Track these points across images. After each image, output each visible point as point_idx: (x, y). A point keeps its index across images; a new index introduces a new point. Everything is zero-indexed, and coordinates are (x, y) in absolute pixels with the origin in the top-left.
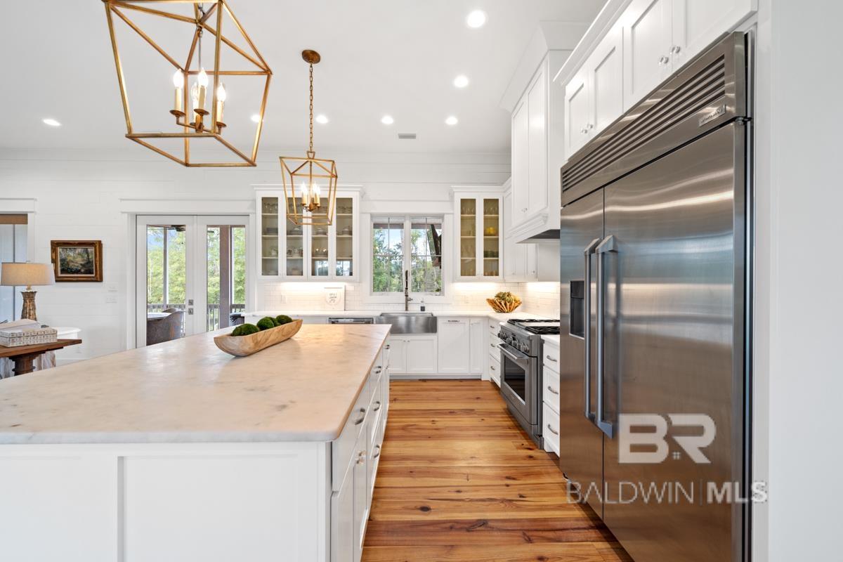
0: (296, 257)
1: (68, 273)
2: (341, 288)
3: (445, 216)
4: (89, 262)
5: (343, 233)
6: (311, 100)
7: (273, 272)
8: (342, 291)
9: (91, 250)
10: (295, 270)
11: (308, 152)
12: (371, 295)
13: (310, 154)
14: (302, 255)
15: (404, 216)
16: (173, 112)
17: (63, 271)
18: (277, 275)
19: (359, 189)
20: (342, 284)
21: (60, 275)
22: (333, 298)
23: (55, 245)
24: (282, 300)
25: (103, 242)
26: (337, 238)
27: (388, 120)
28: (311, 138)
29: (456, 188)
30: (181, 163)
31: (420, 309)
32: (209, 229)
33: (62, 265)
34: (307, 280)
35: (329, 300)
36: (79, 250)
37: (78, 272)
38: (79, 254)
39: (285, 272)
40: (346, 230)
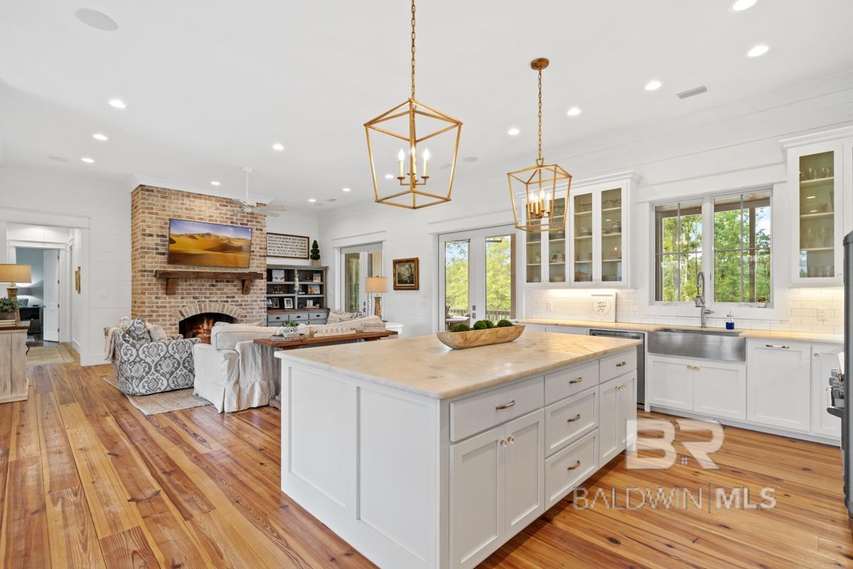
0: (559, 262)
1: (402, 283)
2: (611, 295)
3: (775, 187)
4: (412, 275)
5: (611, 231)
6: (540, 107)
7: (536, 279)
8: (613, 299)
9: (413, 265)
10: (557, 275)
11: (537, 160)
12: (651, 304)
13: (539, 161)
14: (564, 260)
15: (702, 197)
16: (398, 178)
17: (399, 282)
18: (540, 282)
19: (630, 176)
20: (613, 292)
21: (398, 285)
22: (601, 306)
23: (396, 262)
24: (548, 307)
25: (419, 259)
26: (603, 238)
27: (654, 85)
28: (540, 145)
29: (789, 142)
30: (410, 208)
31: (725, 326)
32: (487, 239)
33: (398, 277)
34: (570, 287)
35: (597, 309)
36: (407, 266)
37: (406, 282)
38: (407, 269)
39: (548, 278)
40: (615, 226)
